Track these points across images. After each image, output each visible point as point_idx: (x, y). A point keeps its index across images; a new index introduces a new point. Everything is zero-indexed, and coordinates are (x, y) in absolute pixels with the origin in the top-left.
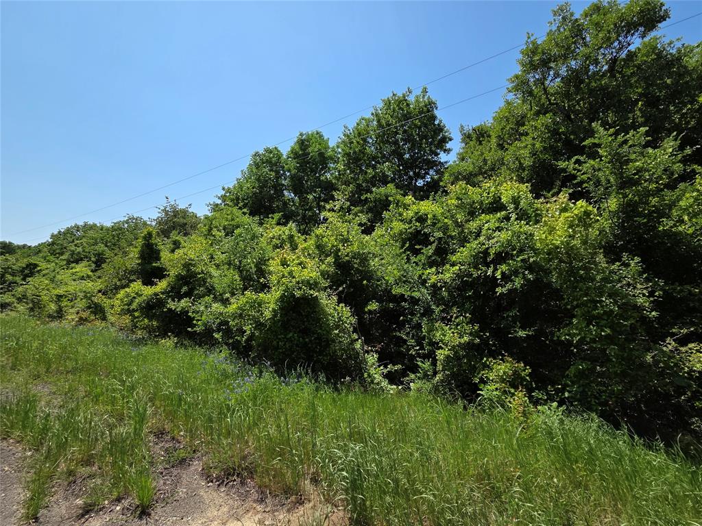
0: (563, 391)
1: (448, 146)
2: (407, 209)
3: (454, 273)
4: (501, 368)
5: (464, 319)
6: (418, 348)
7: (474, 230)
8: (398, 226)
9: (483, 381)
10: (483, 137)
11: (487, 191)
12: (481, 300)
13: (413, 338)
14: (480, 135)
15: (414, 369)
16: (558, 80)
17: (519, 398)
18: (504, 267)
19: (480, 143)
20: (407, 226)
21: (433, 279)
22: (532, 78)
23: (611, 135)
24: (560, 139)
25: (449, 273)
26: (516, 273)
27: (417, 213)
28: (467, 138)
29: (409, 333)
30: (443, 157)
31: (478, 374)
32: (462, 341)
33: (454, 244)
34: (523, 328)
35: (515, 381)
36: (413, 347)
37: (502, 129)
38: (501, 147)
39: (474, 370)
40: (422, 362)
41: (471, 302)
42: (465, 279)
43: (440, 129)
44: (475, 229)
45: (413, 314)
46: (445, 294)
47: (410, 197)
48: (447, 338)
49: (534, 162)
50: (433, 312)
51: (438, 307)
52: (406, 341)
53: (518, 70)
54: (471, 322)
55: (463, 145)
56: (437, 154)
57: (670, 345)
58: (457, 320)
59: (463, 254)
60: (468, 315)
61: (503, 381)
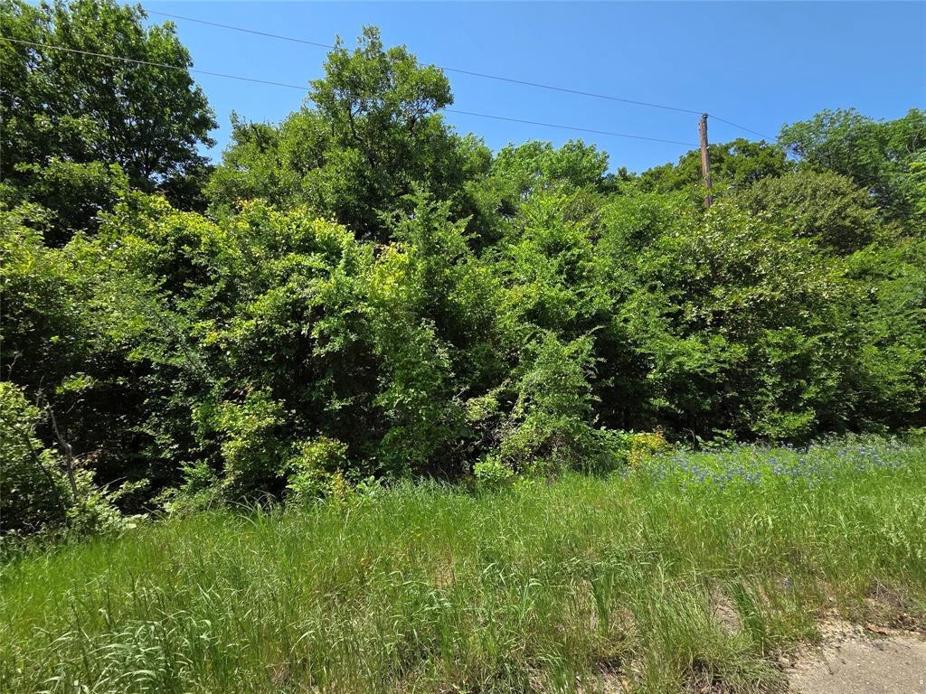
0: (376, 463)
1: (210, 134)
2: (157, 219)
3: (247, 330)
4: (315, 449)
5: (264, 393)
6: (176, 446)
7: (278, 272)
8: (133, 244)
9: (289, 472)
10: (267, 143)
11: (298, 223)
12: (285, 368)
13: (167, 431)
14: (261, 139)
15: (176, 479)
16: (365, 113)
17: (337, 481)
18: (322, 324)
19: (263, 151)
20: (157, 248)
21: (212, 337)
22: (339, 95)
23: (426, 199)
24: (365, 184)
25: (240, 330)
26: (336, 332)
27: (180, 229)
28: (242, 135)
29: (158, 425)
30: (201, 149)
31: (284, 464)
32: (264, 424)
33: (245, 288)
34: (340, 398)
35: (330, 464)
36: (166, 446)
37: (298, 144)
38: (296, 166)
39: (278, 460)
40: (191, 466)
41: (270, 371)
42: (263, 339)
43: (197, 102)
44: (281, 271)
45: (168, 393)
46: (231, 360)
47: (162, 199)
48: (240, 423)
49: (338, 201)
50: (209, 387)
51: (218, 378)
52: (152, 438)
53: (324, 76)
54: (275, 397)
55: (235, 143)
56: (192, 142)
57: (456, 401)
58: (254, 397)
59: (264, 304)
60: (268, 388)
61: (317, 465)
